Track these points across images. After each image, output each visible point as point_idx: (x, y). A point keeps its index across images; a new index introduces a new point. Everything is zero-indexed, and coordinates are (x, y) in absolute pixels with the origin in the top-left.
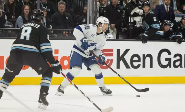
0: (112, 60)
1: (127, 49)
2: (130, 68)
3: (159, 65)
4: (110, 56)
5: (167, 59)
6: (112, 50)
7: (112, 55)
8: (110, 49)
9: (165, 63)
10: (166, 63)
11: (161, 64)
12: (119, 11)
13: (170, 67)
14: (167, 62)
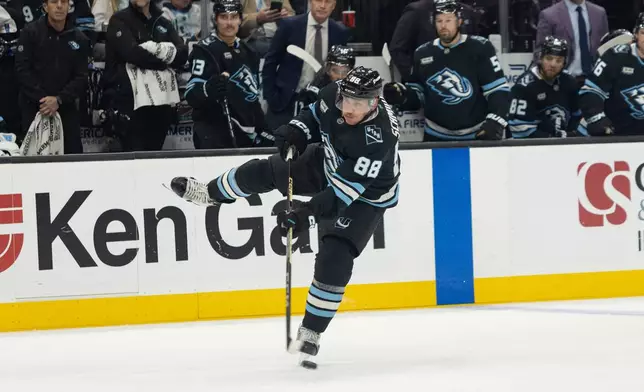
0: (19, 239)
1: (76, 193)
2: (94, 265)
3: (215, 247)
4: (10, 222)
5: (243, 224)
6: (17, 199)
7: (18, 218)
8: (9, 196)
9: (237, 238)
10: (243, 237)
11: (223, 243)
12: (75, 45)
13: (261, 252)
14: (246, 235)
